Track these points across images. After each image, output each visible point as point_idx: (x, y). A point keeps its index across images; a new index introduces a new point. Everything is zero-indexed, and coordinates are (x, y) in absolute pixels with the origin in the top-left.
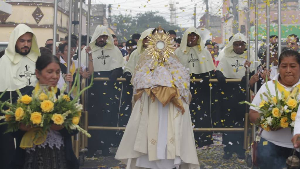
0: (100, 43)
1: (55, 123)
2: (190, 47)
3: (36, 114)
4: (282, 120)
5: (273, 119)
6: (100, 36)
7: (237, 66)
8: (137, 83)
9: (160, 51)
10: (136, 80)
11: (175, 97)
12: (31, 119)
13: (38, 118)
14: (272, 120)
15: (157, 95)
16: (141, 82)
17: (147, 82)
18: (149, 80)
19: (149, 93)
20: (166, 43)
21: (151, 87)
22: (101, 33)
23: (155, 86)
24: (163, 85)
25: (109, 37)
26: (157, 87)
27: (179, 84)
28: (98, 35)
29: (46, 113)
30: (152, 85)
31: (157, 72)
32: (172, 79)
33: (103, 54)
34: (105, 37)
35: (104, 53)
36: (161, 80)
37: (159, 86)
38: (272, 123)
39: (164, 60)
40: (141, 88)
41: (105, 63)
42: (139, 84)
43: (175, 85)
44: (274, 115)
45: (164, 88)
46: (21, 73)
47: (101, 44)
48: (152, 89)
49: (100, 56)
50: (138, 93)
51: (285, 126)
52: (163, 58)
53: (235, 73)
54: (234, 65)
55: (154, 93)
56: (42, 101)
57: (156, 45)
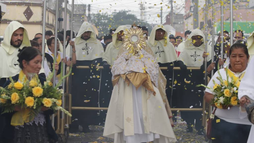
0: (85, 38)
1: (45, 105)
2: (158, 41)
3: (29, 98)
4: (232, 99)
5: (224, 98)
6: (85, 32)
7: (195, 56)
8: (115, 70)
9: (134, 43)
10: (114, 68)
11: (147, 82)
12: (26, 103)
13: (31, 101)
14: (224, 99)
15: (131, 80)
16: (118, 70)
17: (122, 69)
19: (124, 78)
20: (139, 37)
21: (126, 73)
22: (86, 29)
23: (129, 72)
24: (136, 71)
25: (93, 33)
26: (132, 73)
27: (149, 71)
28: (84, 31)
29: (37, 97)
30: (127, 71)
31: (132, 60)
32: (144, 66)
33: (86, 46)
34: (89, 33)
36: (134, 67)
37: (132, 72)
38: (224, 102)
40: (118, 74)
41: (88, 54)
42: (116, 71)
43: (146, 72)
44: (226, 95)
45: (137, 74)
46: (15, 62)
47: (86, 38)
48: (127, 74)
49: (84, 48)
50: (115, 78)
51: (234, 104)
52: (137, 50)
53: (193, 62)
54: (193, 56)
55: (128, 78)
56: (33, 87)
57: (131, 39)
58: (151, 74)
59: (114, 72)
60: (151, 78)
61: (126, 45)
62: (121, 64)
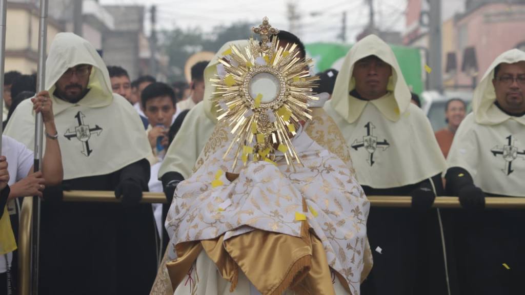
0: (69, 93)
2: (366, 102)
6: (70, 70)
7: (509, 155)
8: (180, 220)
9: (264, 106)
10: (178, 211)
11: (310, 272)
15: (245, 265)
16: (192, 218)
17: (210, 216)
18: (220, 210)
19: (216, 256)
20: (283, 80)
21: (224, 234)
22: (71, 59)
23: (236, 229)
24: (266, 229)
25: (96, 68)
26: (247, 233)
27: (326, 227)
28: (62, 66)
30: (229, 225)
31: (249, 181)
32: (301, 207)
33: (80, 124)
34: (83, 70)
35: (85, 121)
36: (259, 208)
37: (250, 230)
39: (275, 141)
40: (192, 239)
41: (89, 152)
42: (183, 225)
43: (311, 232)
45: (271, 239)
47: (73, 93)
48: (229, 240)
50: (180, 256)
52: (274, 135)
53: (500, 177)
54: (502, 153)
55: (233, 255)
57: (249, 88)
58: (331, 238)
59: (178, 226)
60: (332, 256)
61: (229, 116)
62: (206, 193)
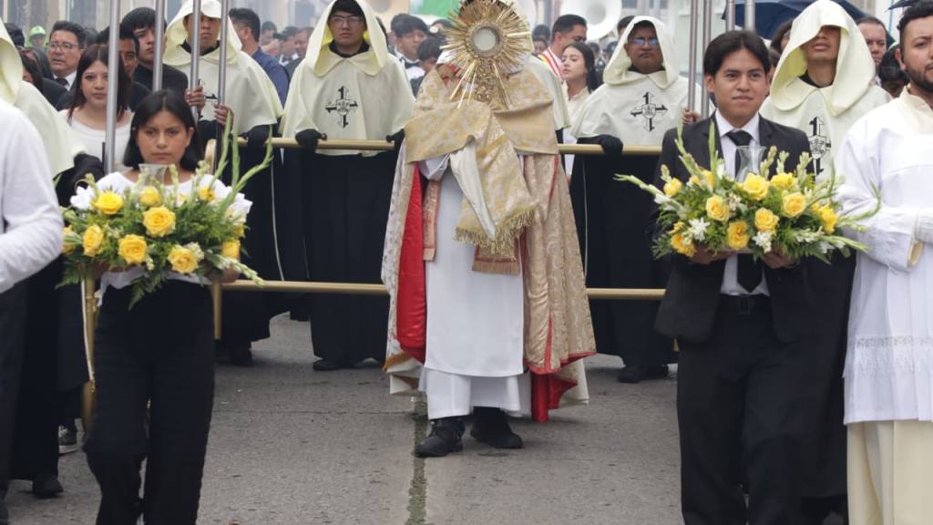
1: (174, 268)
3: (132, 239)
4: (732, 229)
5: (708, 224)
12: (120, 253)
13: (138, 248)
14: (707, 227)
29: (157, 238)
38: (706, 235)
44: (712, 214)
51: (738, 243)
56: (148, 208)
